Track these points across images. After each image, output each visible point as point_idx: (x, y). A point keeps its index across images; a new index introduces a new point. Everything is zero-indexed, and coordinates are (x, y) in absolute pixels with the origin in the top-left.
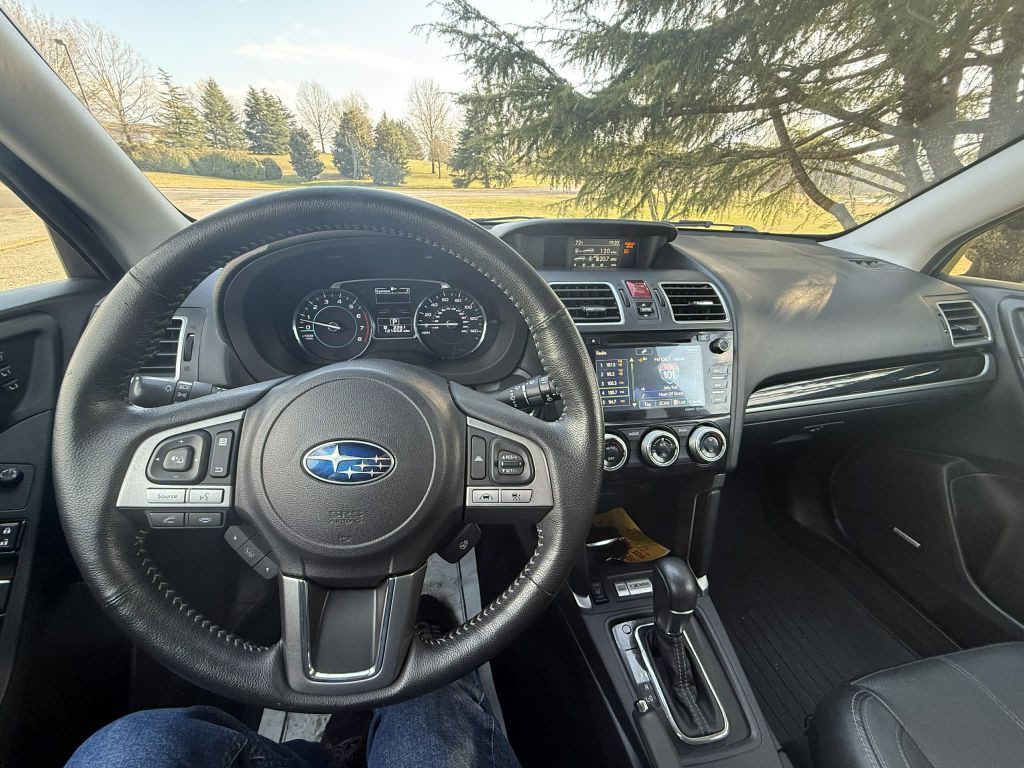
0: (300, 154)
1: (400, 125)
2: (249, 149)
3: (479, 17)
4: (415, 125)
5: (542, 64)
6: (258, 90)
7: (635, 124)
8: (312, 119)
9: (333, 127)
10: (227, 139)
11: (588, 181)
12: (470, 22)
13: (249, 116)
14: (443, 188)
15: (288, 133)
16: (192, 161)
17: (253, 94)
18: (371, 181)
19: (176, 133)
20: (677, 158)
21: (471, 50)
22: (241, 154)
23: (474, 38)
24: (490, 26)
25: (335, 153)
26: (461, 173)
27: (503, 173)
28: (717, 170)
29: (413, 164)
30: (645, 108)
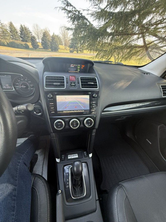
0: (33, 43)
1: (57, 36)
2: (21, 41)
3: (71, 5)
4: (61, 36)
5: (87, 20)
6: (23, 25)
7: (109, 37)
8: (36, 33)
9: (41, 36)
10: (16, 38)
11: (98, 52)
12: (69, 7)
13: (21, 32)
14: (67, 53)
15: (30, 37)
16: (7, 43)
17: (21, 26)
18: (51, 50)
19: (3, 36)
20: (120, 47)
21: (69, 15)
22: (19, 42)
23: (70, 12)
24: (74, 8)
25: (42, 43)
26: (72, 49)
27: (81, 49)
28: (128, 50)
29: (60, 46)
30: (111, 33)
